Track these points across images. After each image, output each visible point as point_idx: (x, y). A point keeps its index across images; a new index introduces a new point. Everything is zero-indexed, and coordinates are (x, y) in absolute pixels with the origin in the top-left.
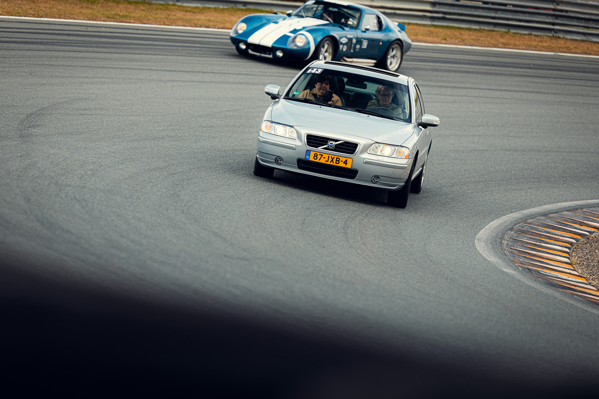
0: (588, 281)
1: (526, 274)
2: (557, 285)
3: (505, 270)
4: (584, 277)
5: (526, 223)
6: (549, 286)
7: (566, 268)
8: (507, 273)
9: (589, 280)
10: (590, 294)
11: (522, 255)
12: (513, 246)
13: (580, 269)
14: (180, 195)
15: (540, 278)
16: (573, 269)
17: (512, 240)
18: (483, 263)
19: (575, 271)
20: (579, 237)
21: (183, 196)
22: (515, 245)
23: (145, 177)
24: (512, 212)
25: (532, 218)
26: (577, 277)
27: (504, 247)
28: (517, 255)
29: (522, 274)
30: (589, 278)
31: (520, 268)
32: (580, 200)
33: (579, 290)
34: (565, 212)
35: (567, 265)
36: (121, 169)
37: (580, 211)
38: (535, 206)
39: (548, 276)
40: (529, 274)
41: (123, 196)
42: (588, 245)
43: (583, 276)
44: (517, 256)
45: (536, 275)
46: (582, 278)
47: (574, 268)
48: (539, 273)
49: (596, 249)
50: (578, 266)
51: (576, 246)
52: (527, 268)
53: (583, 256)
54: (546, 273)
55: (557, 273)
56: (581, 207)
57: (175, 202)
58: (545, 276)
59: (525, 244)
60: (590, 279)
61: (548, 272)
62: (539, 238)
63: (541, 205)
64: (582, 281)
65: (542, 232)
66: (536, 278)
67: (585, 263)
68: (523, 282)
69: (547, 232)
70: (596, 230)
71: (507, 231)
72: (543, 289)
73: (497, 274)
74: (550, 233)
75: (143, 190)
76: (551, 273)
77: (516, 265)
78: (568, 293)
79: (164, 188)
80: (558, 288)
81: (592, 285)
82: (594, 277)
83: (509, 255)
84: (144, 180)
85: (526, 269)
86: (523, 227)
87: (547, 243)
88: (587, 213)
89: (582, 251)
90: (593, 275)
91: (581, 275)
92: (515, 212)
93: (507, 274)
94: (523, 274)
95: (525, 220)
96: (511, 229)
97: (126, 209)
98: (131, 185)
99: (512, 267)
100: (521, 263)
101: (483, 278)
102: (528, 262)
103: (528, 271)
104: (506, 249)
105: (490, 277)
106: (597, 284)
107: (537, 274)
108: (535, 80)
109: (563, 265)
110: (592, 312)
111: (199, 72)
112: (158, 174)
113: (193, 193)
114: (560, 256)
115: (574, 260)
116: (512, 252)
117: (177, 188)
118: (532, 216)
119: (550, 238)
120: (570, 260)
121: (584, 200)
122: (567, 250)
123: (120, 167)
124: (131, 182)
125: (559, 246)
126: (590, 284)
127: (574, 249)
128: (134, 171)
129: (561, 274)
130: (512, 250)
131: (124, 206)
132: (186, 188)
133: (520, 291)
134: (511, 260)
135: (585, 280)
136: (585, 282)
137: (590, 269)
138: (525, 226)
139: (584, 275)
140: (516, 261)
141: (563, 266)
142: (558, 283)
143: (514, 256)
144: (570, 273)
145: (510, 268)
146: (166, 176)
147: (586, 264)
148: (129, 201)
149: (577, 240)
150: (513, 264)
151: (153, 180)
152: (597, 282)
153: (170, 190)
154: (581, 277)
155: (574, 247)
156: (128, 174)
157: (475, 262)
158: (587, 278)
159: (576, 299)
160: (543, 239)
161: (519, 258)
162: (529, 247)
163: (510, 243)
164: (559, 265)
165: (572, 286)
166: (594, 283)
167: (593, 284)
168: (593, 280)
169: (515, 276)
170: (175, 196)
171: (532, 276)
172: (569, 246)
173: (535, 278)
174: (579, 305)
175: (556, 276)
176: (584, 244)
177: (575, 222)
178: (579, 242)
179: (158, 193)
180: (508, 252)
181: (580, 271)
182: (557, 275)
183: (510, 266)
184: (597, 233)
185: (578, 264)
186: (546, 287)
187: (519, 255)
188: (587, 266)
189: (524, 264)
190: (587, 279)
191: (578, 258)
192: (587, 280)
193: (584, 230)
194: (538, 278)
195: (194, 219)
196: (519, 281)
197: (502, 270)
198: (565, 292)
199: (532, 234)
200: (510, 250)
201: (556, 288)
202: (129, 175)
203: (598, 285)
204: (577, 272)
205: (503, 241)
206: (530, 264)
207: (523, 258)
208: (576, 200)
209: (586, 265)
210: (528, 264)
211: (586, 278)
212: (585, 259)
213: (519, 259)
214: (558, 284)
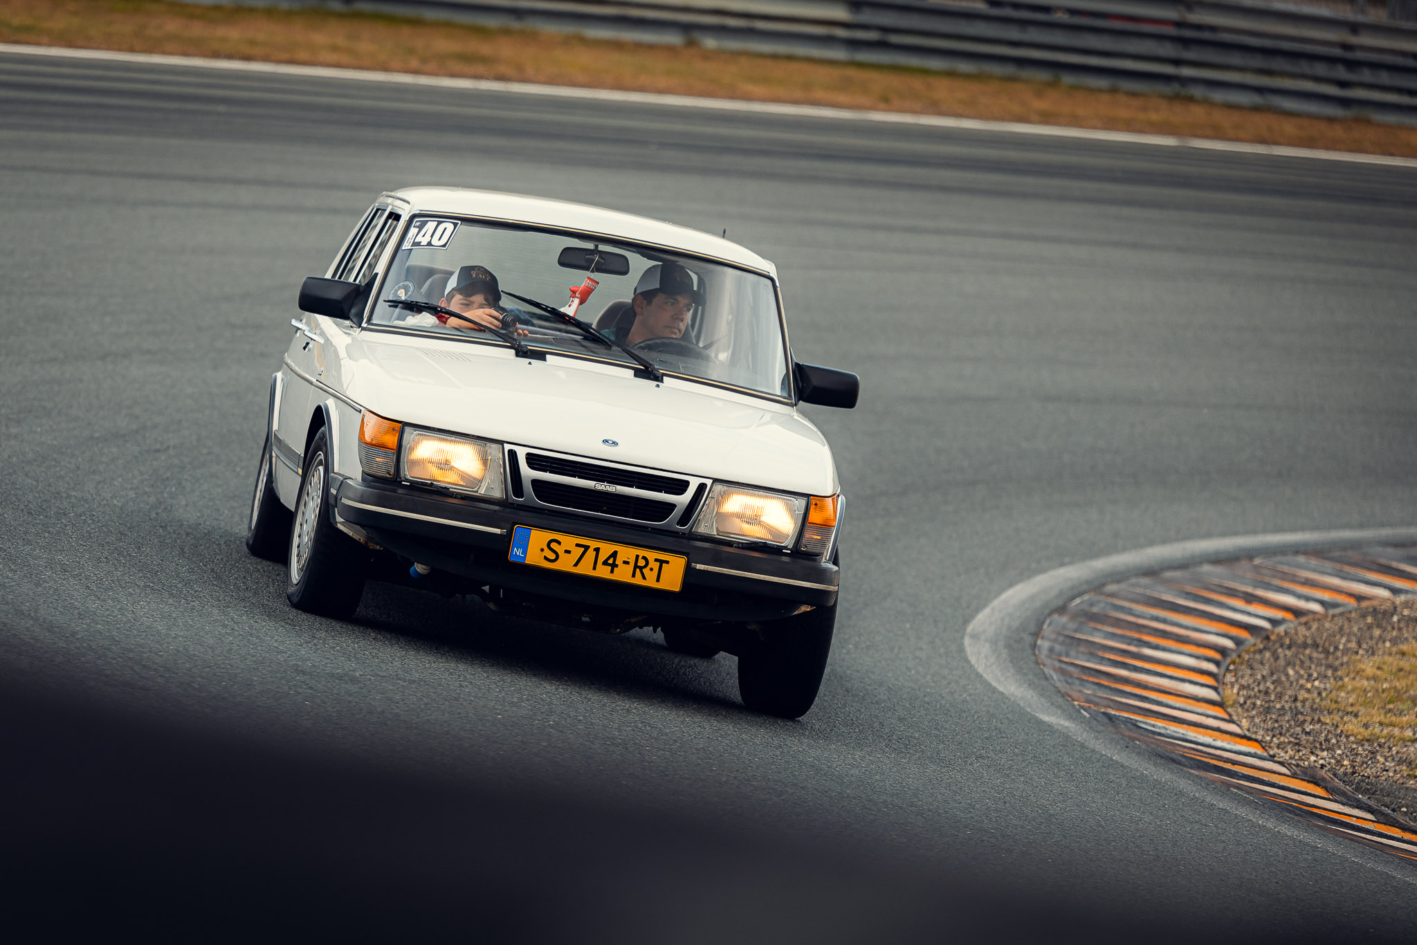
0: (1266, 751)
1: (1101, 728)
2: (1182, 760)
3: (1046, 718)
4: (1256, 740)
5: (1102, 594)
6: (1163, 761)
7: (1208, 716)
8: (1049, 726)
9: (1270, 747)
10: (1273, 785)
11: (1092, 679)
12: (1067, 655)
13: (1246, 718)
14: (174, 509)
15: (1139, 741)
16: (1226, 717)
17: (1061, 639)
18: (986, 698)
19: (1231, 721)
20: (1243, 634)
21: (181, 510)
22: (1073, 653)
23: (80, 460)
24: (1062, 565)
25: (1118, 582)
26: (1238, 739)
27: (1043, 657)
28: (1078, 678)
29: (1090, 728)
30: (1270, 743)
31: (1085, 713)
32: (1247, 533)
33: (1242, 774)
34: (1207, 568)
35: (1211, 707)
36: (16, 437)
37: (1245, 564)
38: (1125, 549)
39: (1160, 734)
40: (1110, 729)
41: (22, 507)
42: (1268, 654)
43: (1253, 736)
44: (1077, 682)
45: (1127, 733)
46: (1250, 743)
47: (1230, 715)
48: (1132, 727)
49: (1288, 664)
50: (1240, 710)
51: (1234, 656)
52: (1104, 714)
53: (1254, 682)
54: (1154, 726)
55: (1182, 728)
56: (1249, 555)
57: (162, 527)
58: (1151, 735)
59: (1099, 650)
60: (1272, 745)
61: (1160, 724)
62: (1136, 635)
63: (1142, 546)
64: (1252, 750)
65: (1144, 618)
66: (1127, 739)
67: (1258, 702)
68: (1093, 751)
69: (1157, 619)
70: (1289, 616)
71: (1050, 614)
72: (1146, 770)
73: (1023, 730)
74: (1164, 621)
75: (74, 494)
76: (1167, 727)
77: (1074, 706)
78: (1213, 782)
79: (131, 489)
80: (1185, 766)
81: (1279, 760)
82: (1282, 739)
83: (1055, 677)
84: (78, 468)
85: (1101, 715)
86: (1092, 605)
87: (1156, 648)
88: (1264, 571)
89: (1252, 669)
90: (1281, 734)
91: (1248, 734)
92: (1071, 563)
93: (1050, 729)
94: (1094, 730)
95: (1097, 586)
96: (1061, 610)
97: (29, 543)
98: (42, 479)
99: (1064, 711)
100: (1088, 701)
101: (987, 739)
102: (1107, 699)
103: (1106, 720)
104: (1048, 661)
105: (1004, 735)
106: (1291, 758)
107: (1130, 730)
108: (1126, 211)
109: (1201, 707)
110: (1278, 832)
111: (224, 180)
112: (114, 450)
113: (209, 503)
114: (1191, 682)
115: (1231, 693)
116: (1062, 672)
117: (166, 488)
118: (1119, 576)
119: (1165, 635)
120: (1218, 693)
121: (1255, 532)
122: (1211, 667)
123: (14, 431)
124: (43, 472)
125: (1190, 655)
126: (1272, 758)
127: (1229, 665)
128: (49, 442)
129: (1196, 732)
130: (1064, 666)
131: (25, 533)
132: (188, 489)
133: (1086, 775)
134: (1059, 692)
135: (1260, 747)
136: (1260, 752)
137: (1271, 718)
138: (1099, 602)
139: (1256, 733)
140: (1075, 695)
141: (1199, 710)
142: (1185, 754)
143: (1070, 681)
144: (1218, 730)
145: (1059, 712)
146: (136, 457)
147: (1262, 705)
148: (38, 521)
149: (1238, 642)
150: (1067, 703)
151: (101, 468)
152: (1291, 752)
153: (146, 493)
154: (1249, 739)
155: (1228, 660)
156: (33, 450)
157: (964, 695)
158: (1266, 742)
159: (1235, 798)
160: (1146, 638)
161: (1081, 685)
162: (1109, 659)
163: (1058, 648)
164: (1189, 708)
165: (1224, 762)
166: (1283, 756)
167: (1281, 760)
168: (1282, 746)
169: (1070, 734)
170: (159, 511)
171: (1116, 734)
172: (1217, 656)
173: (1124, 740)
174: (1243, 812)
175: (1182, 736)
176: (1255, 652)
177: (1232, 593)
178: (1242, 648)
179: (115, 502)
180: (1052, 672)
181: (1245, 723)
182: (1183, 734)
183: (1059, 707)
184: (1291, 623)
185: (1241, 705)
186: (1155, 764)
187: (1083, 680)
188: (1264, 710)
189: (1096, 704)
190: (1264, 744)
191: (1239, 690)
192: (1263, 748)
193: (1257, 616)
194: (1133, 741)
195: (213, 570)
196: (1083, 746)
197: (1037, 718)
198: (1206, 778)
199: (1118, 623)
200: (1057, 664)
201: (1182, 767)
202: (38, 452)
203: (1294, 762)
204: (1238, 725)
205: (1039, 642)
206: (1111, 704)
207: (1095, 687)
208: (1236, 534)
209: (1261, 709)
210: (1105, 702)
211: (1263, 741)
212: (1260, 691)
213: (1081, 688)
214: (1186, 757)
